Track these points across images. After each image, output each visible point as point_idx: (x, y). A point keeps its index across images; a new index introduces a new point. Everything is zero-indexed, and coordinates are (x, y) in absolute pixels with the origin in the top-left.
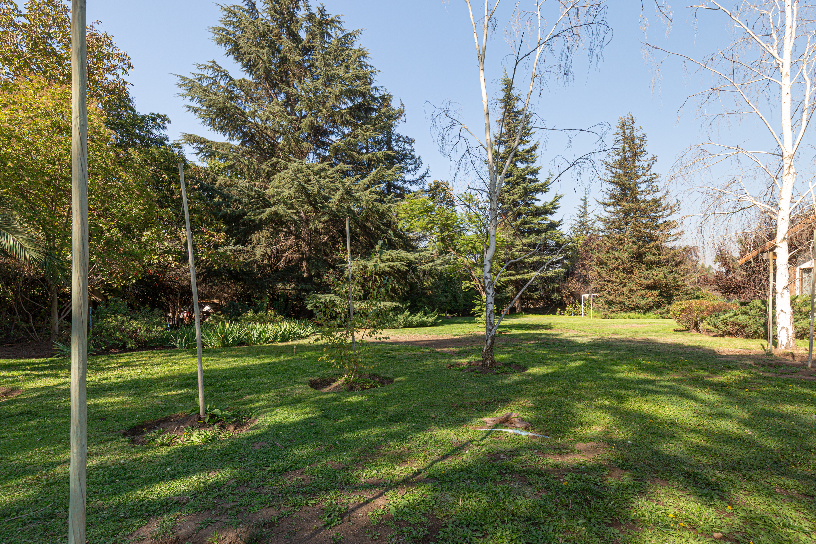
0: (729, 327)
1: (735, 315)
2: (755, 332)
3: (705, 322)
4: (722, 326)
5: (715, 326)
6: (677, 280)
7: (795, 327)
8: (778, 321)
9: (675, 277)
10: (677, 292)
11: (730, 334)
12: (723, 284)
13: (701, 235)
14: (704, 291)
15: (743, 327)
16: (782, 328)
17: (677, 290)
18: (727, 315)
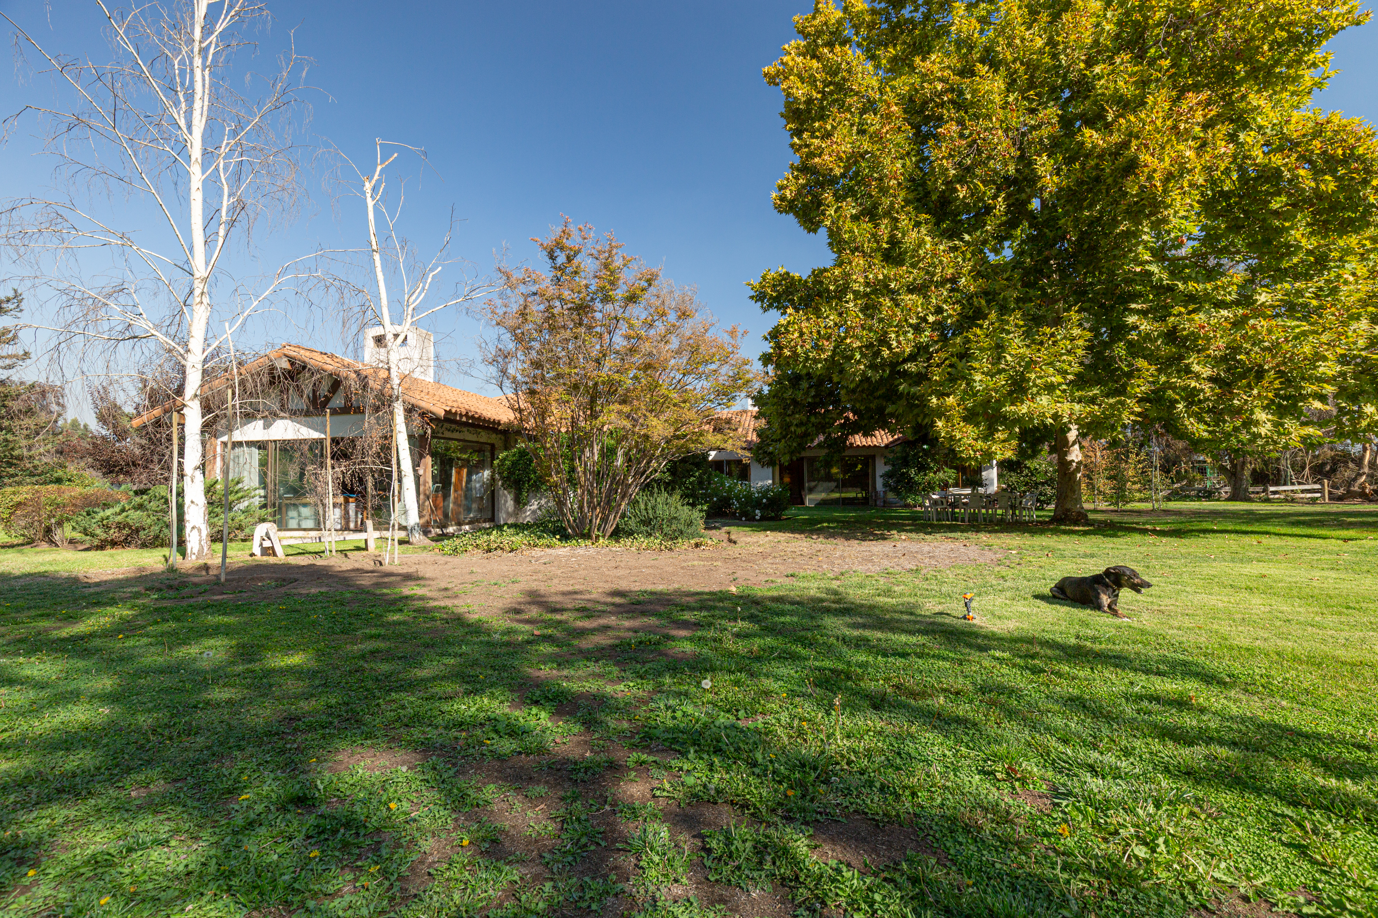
0: (112, 531)
1: (123, 510)
2: (157, 537)
3: (67, 527)
4: (98, 531)
5: (85, 532)
6: (11, 445)
7: (212, 525)
8: (187, 517)
9: (6, 440)
10: (11, 470)
11: (114, 544)
12: (105, 458)
13: (56, 366)
14: (72, 469)
15: (137, 531)
16: (193, 528)
17: (10, 465)
18: (108, 512)
